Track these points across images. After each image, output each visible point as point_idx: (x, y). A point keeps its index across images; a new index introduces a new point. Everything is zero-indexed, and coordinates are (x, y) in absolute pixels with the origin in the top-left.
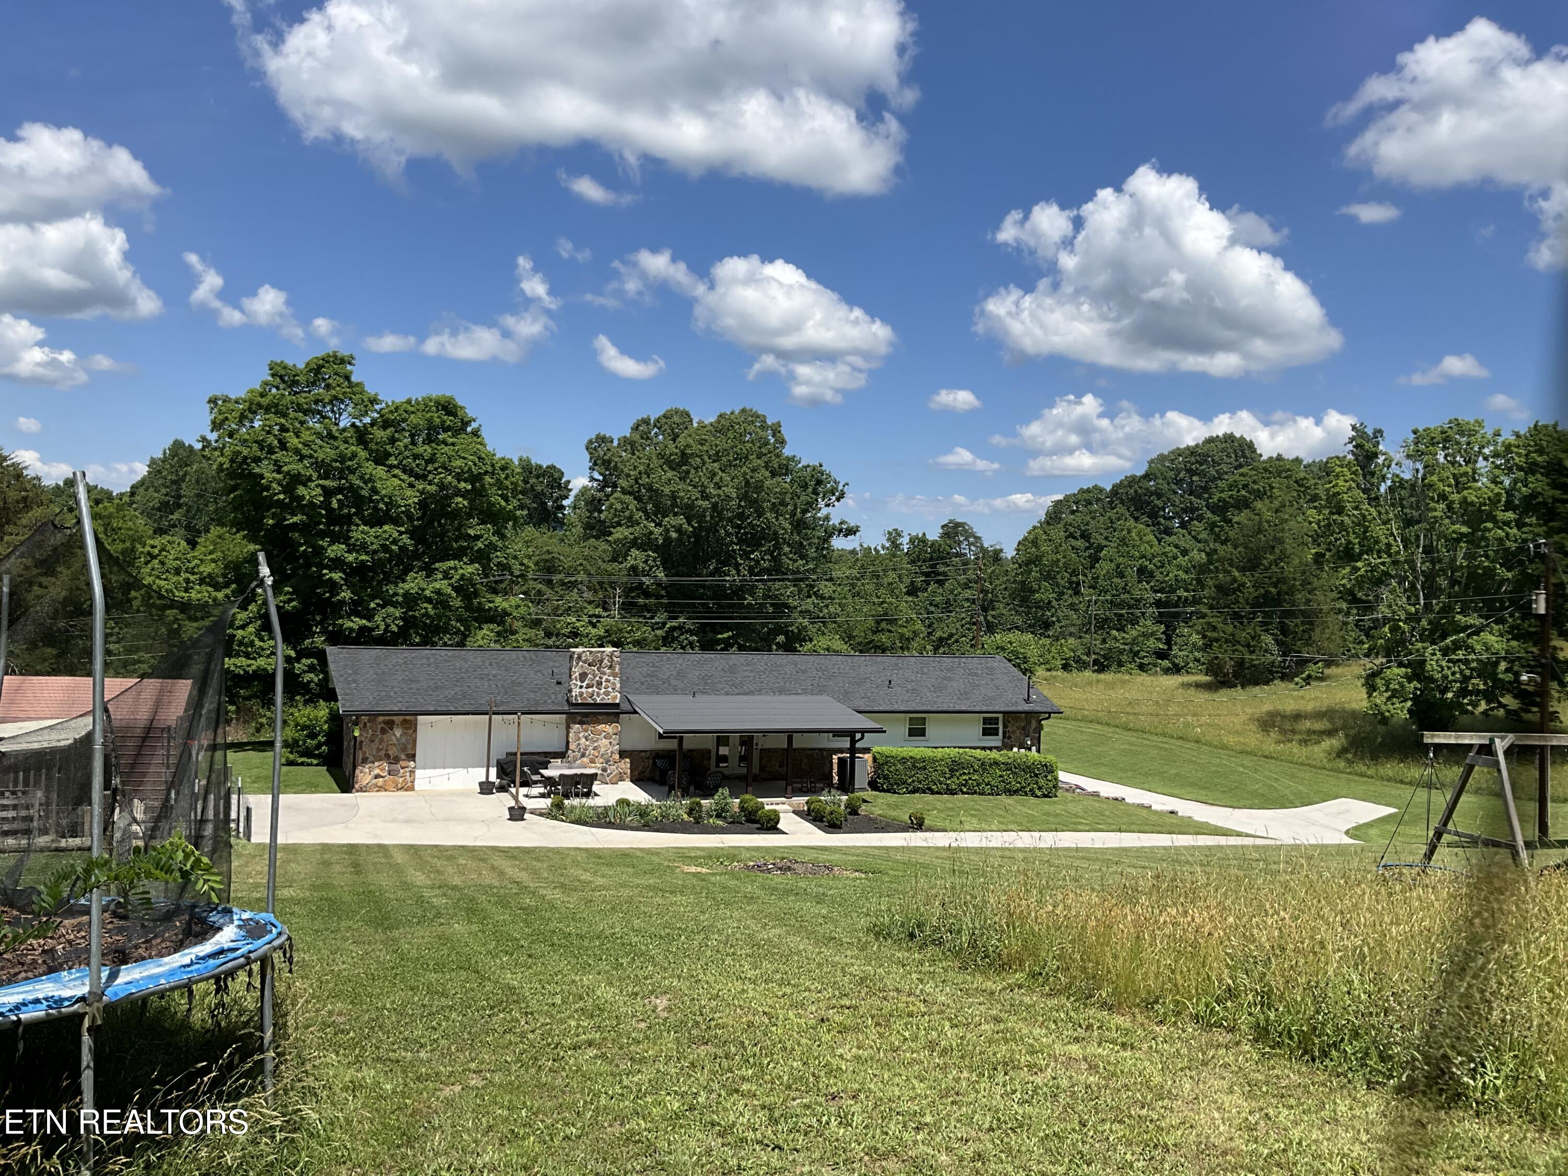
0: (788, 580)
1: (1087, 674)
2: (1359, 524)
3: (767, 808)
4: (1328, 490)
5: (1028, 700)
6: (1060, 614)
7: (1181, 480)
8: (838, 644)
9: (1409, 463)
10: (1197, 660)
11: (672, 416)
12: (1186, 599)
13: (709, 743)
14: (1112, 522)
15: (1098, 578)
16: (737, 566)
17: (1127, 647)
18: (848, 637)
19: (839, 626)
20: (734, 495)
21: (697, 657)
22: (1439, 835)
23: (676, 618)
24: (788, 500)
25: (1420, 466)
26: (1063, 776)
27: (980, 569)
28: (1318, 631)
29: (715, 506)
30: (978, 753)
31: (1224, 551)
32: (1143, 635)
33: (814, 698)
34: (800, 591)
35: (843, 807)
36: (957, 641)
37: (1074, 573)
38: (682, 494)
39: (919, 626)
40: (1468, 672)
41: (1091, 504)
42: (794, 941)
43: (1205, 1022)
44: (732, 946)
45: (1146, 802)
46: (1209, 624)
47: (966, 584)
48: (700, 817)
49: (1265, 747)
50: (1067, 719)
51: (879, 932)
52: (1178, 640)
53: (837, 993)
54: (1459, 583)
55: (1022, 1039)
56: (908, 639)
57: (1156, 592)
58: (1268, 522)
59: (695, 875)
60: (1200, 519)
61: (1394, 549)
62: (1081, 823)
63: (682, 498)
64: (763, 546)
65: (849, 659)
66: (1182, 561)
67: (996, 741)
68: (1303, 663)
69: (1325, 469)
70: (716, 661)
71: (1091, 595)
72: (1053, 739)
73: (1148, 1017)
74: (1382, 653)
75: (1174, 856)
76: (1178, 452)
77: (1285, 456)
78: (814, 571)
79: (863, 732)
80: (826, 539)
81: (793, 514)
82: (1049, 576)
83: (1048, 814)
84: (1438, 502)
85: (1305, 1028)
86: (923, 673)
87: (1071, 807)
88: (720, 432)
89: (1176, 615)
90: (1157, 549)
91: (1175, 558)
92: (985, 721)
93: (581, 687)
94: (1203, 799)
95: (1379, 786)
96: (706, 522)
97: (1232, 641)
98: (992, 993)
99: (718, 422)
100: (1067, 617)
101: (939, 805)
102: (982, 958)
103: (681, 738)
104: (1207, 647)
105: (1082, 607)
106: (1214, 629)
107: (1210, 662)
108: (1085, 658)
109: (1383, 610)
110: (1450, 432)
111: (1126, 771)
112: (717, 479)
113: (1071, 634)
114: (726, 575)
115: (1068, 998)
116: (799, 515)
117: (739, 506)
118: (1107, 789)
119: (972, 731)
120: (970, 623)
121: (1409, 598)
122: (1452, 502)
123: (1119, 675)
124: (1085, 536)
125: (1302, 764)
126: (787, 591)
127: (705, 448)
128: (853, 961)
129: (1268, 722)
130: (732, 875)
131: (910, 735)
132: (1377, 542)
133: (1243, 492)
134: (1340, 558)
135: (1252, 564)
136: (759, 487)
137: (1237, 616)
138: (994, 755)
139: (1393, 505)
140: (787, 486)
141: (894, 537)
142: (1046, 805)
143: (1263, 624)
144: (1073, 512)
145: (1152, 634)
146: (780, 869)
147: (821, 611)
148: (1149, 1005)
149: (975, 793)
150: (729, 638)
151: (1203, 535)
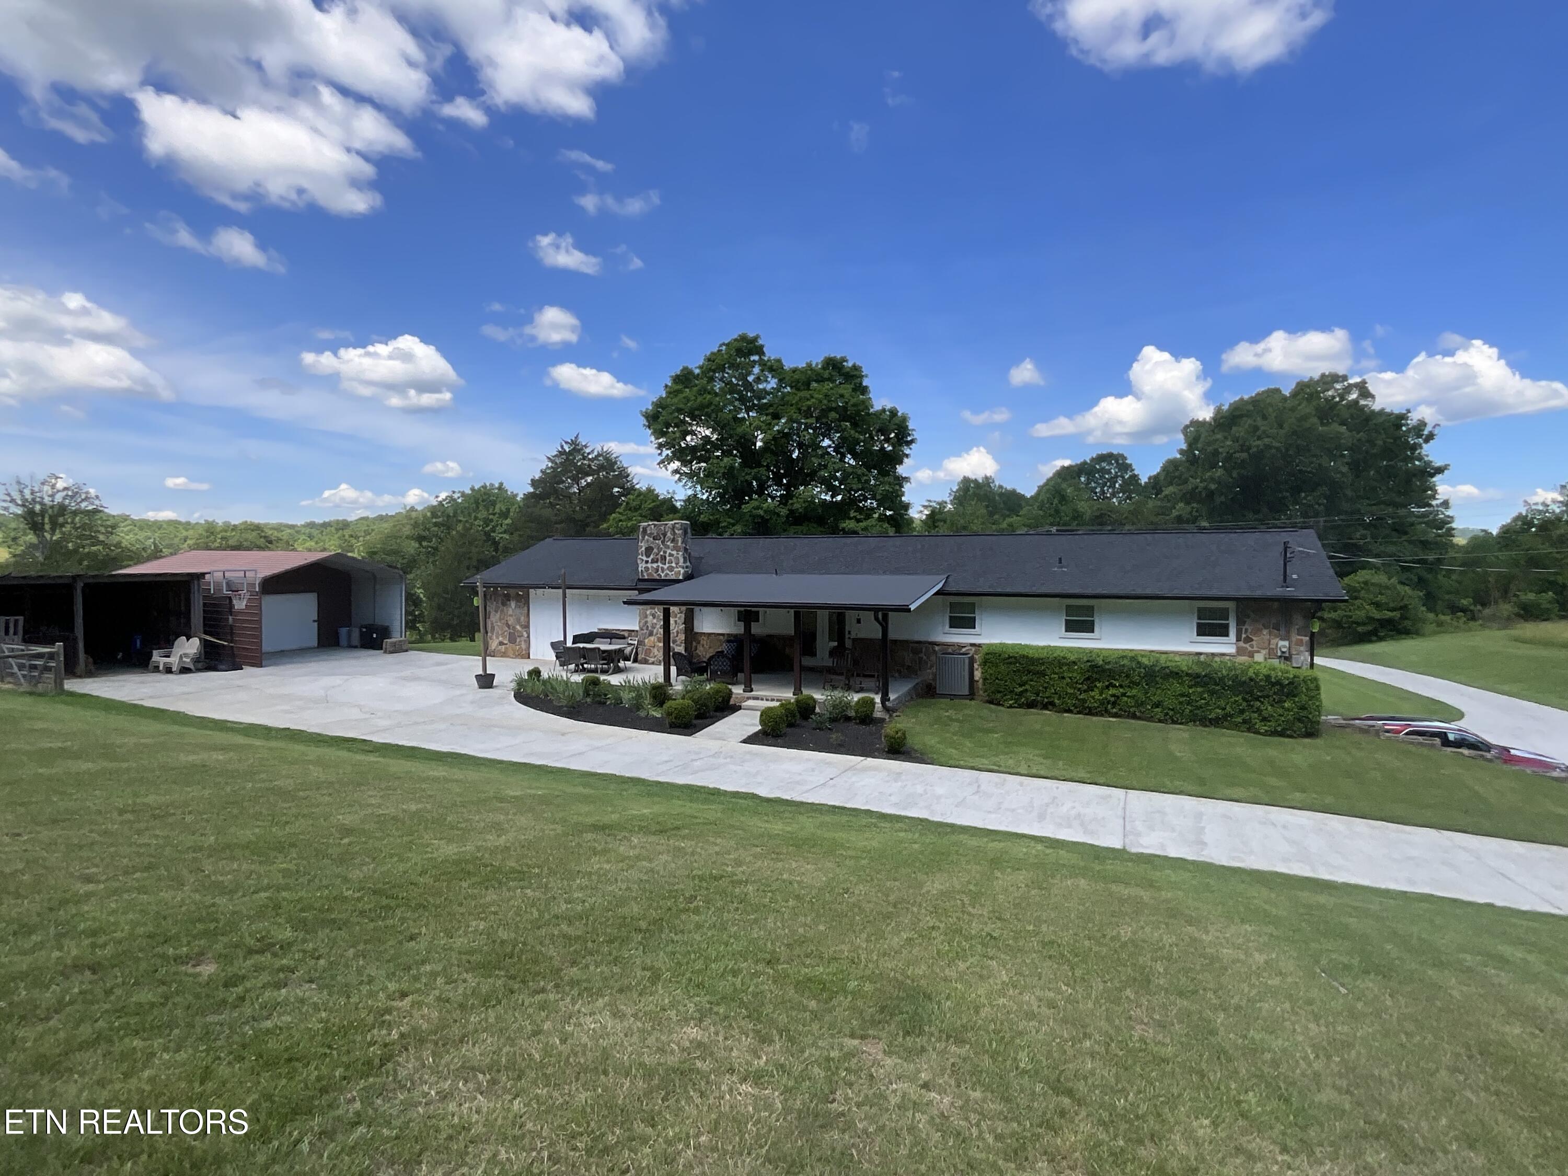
5: (1285, 582)
67: (1224, 645)
92: (1202, 613)
93: (647, 562)
131: (1068, 630)
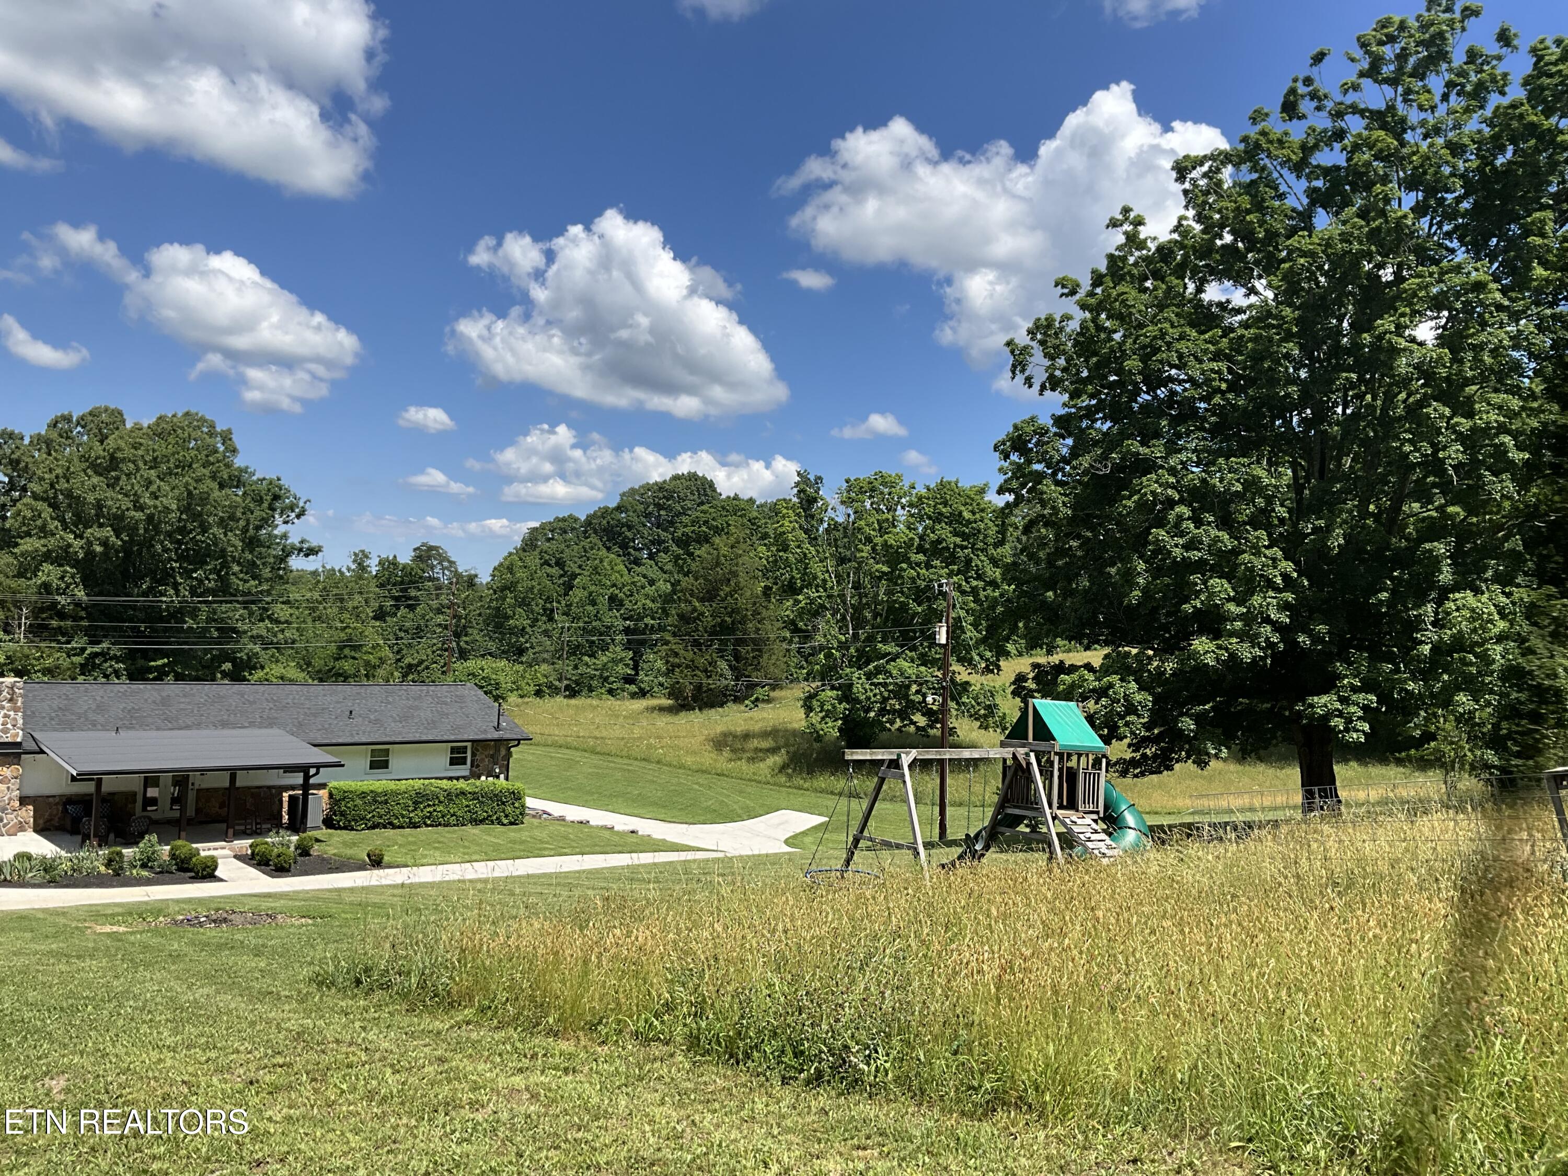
0: (238, 602)
1: (559, 699)
2: (800, 561)
3: (203, 854)
4: (775, 529)
5: (497, 728)
6: (533, 640)
7: (650, 513)
8: (293, 672)
9: (842, 508)
10: (661, 685)
11: (100, 413)
12: (653, 626)
13: (135, 783)
14: (585, 551)
15: (571, 605)
16: (176, 586)
17: (597, 673)
18: (306, 664)
19: (297, 653)
20: (174, 507)
21: (123, 687)
22: (856, 841)
23: (99, 643)
24: (239, 514)
25: (851, 511)
26: (530, 802)
27: (454, 594)
28: (766, 656)
29: (150, 518)
30: (445, 784)
31: (686, 582)
32: (613, 661)
33: (264, 731)
34: (251, 614)
35: (292, 848)
36: (427, 668)
37: (549, 600)
38: (110, 503)
39: (387, 652)
40: (886, 694)
41: (565, 532)
42: (227, 1000)
43: (644, 1038)
44: (149, 1012)
45: (609, 824)
46: (671, 650)
47: (438, 609)
48: (121, 868)
49: (719, 765)
50: (537, 745)
51: (322, 982)
52: (645, 666)
53: (270, 1051)
54: (881, 615)
55: (465, 1076)
56: (374, 667)
57: (625, 619)
58: (725, 556)
59: (109, 935)
60: (666, 550)
61: (829, 584)
62: (545, 849)
63: (110, 508)
64: (207, 564)
65: (305, 689)
66: (650, 590)
67: (463, 770)
68: (752, 686)
69: (774, 510)
70: (147, 691)
71: (563, 622)
72: (522, 766)
73: (590, 1039)
74: (818, 678)
75: (633, 874)
76: (648, 487)
77: (741, 496)
78: (268, 592)
79: (318, 767)
80: (283, 559)
81: (245, 530)
82: (524, 603)
83: (514, 842)
84: (864, 544)
85: (731, 1033)
86: (389, 703)
87: (537, 833)
88: (159, 435)
89: (643, 643)
90: (627, 578)
91: (643, 587)
92: (453, 750)
94: (662, 817)
95: (812, 798)
96: (137, 535)
97: (692, 666)
98: (439, 1033)
99: (158, 424)
100: (540, 644)
101: (400, 840)
102: (432, 998)
103: (100, 780)
104: (669, 672)
105: (556, 634)
106: (676, 655)
107: (672, 686)
108: (557, 683)
109: (819, 639)
110: (876, 484)
111: (593, 794)
112: (153, 488)
113: (544, 660)
114: (162, 595)
115: (515, 1029)
116: (251, 532)
117: (180, 520)
118: (574, 813)
119: (439, 761)
120: (441, 649)
121: (840, 628)
122: (876, 545)
123: (589, 701)
124: (560, 564)
125: (749, 780)
126: (235, 614)
127: (140, 452)
128: (291, 1015)
129: (721, 743)
130: (156, 932)
131: (371, 768)
132: (815, 578)
133: (704, 528)
134: (784, 591)
135: (710, 595)
136: (204, 499)
137: (696, 644)
138: (462, 784)
139: (829, 545)
140: (238, 499)
141: (361, 559)
142: (512, 833)
143: (720, 650)
144: (549, 540)
145: (621, 660)
146: (215, 921)
147: (275, 636)
148: (592, 1027)
149: (440, 825)
150: (164, 665)
151: (669, 567)
